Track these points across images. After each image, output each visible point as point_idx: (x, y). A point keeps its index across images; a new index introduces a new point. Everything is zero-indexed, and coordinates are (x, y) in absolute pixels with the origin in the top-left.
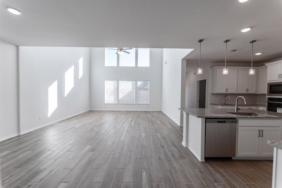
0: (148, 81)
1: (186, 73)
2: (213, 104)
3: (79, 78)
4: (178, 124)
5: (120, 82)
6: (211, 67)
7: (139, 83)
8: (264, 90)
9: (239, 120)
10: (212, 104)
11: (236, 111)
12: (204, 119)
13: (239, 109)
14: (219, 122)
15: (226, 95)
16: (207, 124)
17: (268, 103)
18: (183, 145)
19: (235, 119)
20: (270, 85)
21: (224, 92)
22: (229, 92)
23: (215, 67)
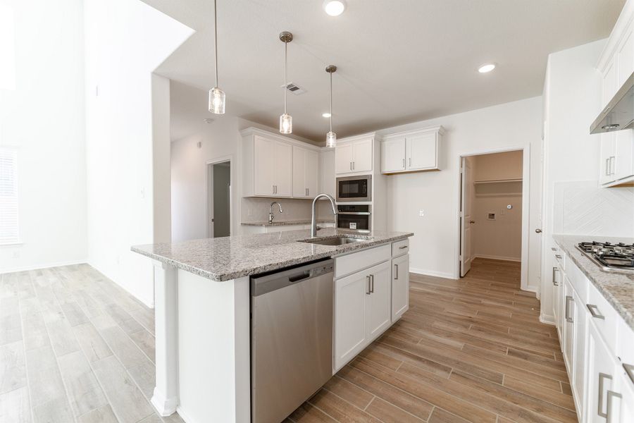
1: (173, 144)
2: (250, 225)
4: (144, 301)
6: (243, 128)
8: (331, 191)
9: (338, 260)
10: (245, 224)
11: (314, 236)
12: (245, 281)
13: (319, 229)
14: (293, 280)
15: (274, 201)
16: (255, 299)
17: (339, 215)
18: (154, 411)
19: (328, 258)
20: (340, 182)
21: (270, 194)
22: (280, 194)
23: (250, 130)
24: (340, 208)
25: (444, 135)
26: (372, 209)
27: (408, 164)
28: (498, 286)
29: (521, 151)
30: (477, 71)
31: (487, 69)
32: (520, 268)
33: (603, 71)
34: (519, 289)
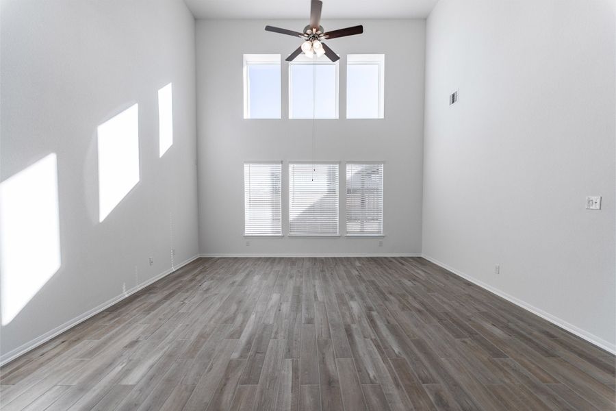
0: (379, 163)
3: (161, 154)
5: (291, 166)
7: (352, 171)
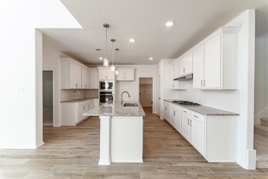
17: (100, 95)
20: (101, 83)
22: (78, 87)
23: (68, 59)
24: (101, 93)
25: (135, 70)
26: (113, 93)
27: (125, 78)
28: (148, 113)
29: (152, 78)
30: (149, 58)
31: (151, 59)
32: (152, 108)
33: (171, 65)
34: (152, 113)
